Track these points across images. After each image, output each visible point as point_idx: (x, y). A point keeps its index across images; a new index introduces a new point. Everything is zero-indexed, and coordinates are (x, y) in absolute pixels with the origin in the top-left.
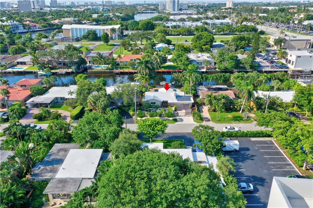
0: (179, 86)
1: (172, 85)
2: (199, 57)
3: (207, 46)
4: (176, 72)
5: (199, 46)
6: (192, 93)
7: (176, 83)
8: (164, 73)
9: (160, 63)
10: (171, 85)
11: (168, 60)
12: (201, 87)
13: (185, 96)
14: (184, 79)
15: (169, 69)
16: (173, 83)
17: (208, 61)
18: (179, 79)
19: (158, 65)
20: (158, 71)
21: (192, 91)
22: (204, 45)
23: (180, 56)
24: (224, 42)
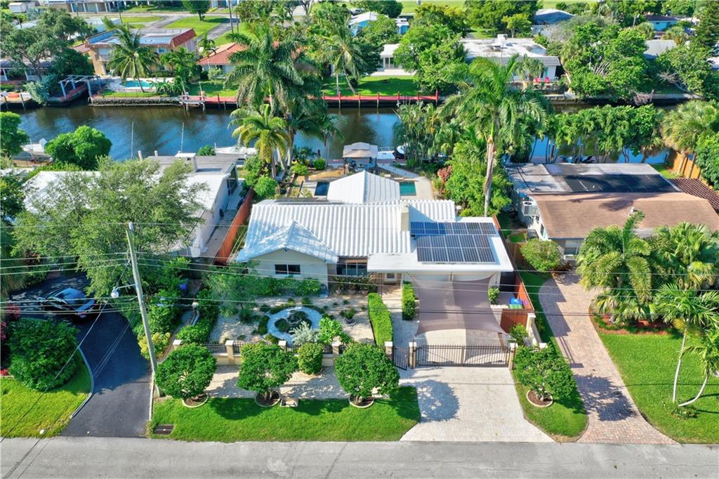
0: (427, 162)
1: (397, 154)
2: (498, 49)
3: (519, 16)
4: (413, 102)
5: (493, 17)
6: (491, 204)
7: (413, 148)
8: (369, 106)
9: (353, 69)
10: (393, 157)
11: (387, 59)
12: (531, 173)
13: (458, 227)
14: (449, 131)
15: (391, 94)
16: (400, 150)
17: (536, 62)
18: (427, 131)
19: (349, 78)
20: (349, 98)
21: (491, 195)
22: (510, 13)
23: (432, 40)
24: (571, 9)
